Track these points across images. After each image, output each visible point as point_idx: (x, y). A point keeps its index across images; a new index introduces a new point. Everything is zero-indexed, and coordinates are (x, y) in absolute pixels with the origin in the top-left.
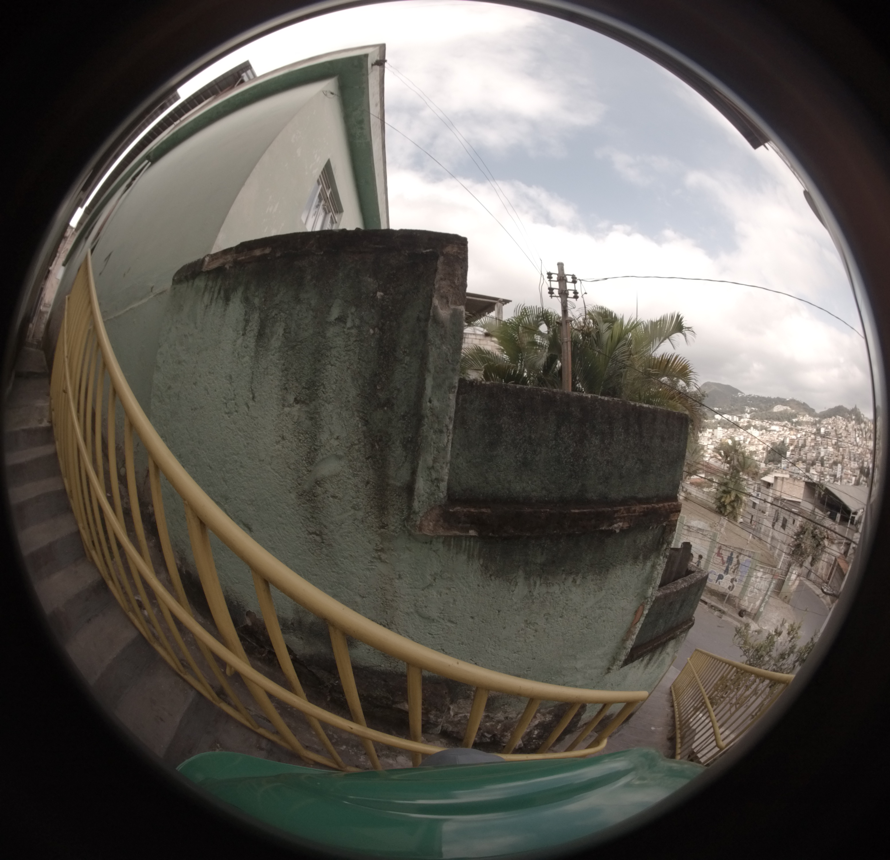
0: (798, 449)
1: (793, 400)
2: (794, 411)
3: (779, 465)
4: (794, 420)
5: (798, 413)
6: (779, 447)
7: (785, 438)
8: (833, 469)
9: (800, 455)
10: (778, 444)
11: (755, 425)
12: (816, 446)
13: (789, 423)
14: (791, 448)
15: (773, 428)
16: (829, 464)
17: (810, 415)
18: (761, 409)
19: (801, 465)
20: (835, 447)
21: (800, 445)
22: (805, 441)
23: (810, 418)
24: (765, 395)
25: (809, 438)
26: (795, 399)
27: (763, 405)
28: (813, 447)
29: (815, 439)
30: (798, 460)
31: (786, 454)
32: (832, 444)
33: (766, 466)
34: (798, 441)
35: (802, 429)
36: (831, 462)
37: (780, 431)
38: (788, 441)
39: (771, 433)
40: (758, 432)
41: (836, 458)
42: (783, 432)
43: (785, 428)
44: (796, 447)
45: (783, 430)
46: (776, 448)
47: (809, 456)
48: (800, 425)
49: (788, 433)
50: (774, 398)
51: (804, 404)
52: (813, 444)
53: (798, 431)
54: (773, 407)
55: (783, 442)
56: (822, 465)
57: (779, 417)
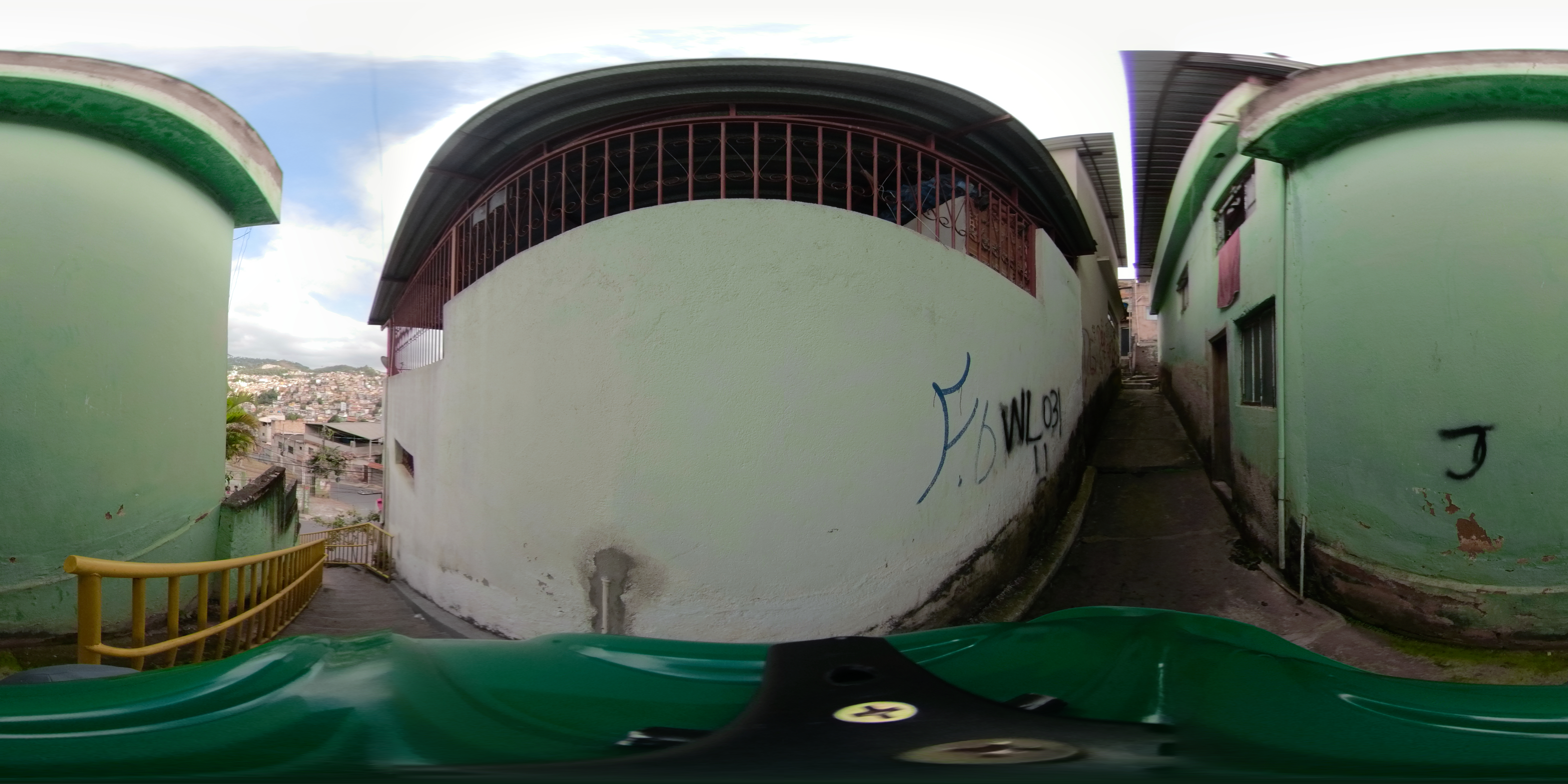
0: (290, 394)
1: (284, 361)
2: (284, 368)
3: (270, 406)
4: (285, 374)
5: (289, 370)
6: (269, 394)
7: (275, 387)
8: (335, 406)
9: (292, 398)
10: (267, 391)
11: (243, 378)
12: (311, 391)
13: (278, 377)
14: (282, 394)
15: (261, 380)
16: (329, 403)
17: (302, 371)
18: (249, 367)
19: (294, 405)
20: (336, 391)
21: (292, 391)
22: (297, 389)
23: (303, 373)
24: (255, 357)
25: (302, 387)
26: (286, 360)
27: (251, 365)
28: (306, 392)
29: (309, 387)
30: (291, 402)
31: (277, 397)
32: (331, 390)
33: (256, 407)
34: (290, 389)
35: (293, 380)
36: (332, 400)
37: (269, 382)
38: (278, 389)
39: (259, 384)
40: (246, 383)
41: (337, 399)
42: (272, 383)
43: (275, 380)
44: (287, 393)
45: (272, 381)
46: (266, 394)
47: (303, 398)
48: (291, 378)
49: (277, 383)
50: (264, 359)
51: (296, 363)
52: (307, 390)
53: (289, 382)
54: (262, 366)
55: (273, 390)
56: (320, 403)
57: (268, 373)
